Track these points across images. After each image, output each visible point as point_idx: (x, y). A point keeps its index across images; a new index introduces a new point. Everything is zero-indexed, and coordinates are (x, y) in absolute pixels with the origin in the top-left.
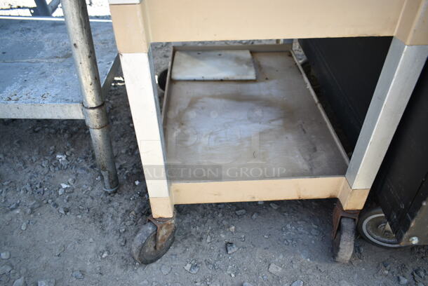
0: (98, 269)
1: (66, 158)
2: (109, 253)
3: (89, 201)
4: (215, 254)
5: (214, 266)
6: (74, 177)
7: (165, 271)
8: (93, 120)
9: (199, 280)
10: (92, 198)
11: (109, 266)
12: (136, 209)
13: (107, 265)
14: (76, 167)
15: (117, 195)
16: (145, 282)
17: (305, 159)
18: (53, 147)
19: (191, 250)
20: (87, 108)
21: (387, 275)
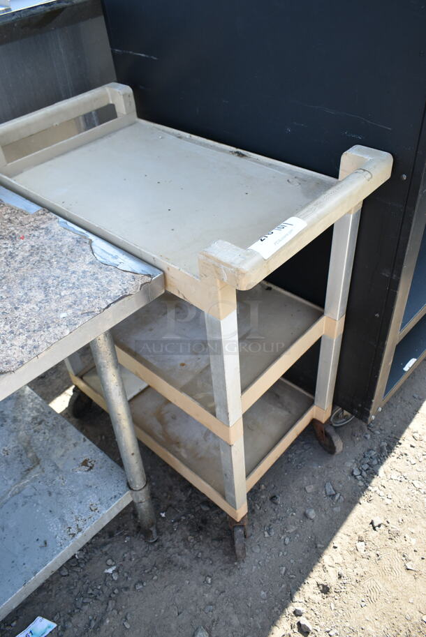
0: (217, 592)
2: (210, 577)
4: (271, 511)
5: (279, 519)
7: (257, 550)
9: (280, 535)
10: (146, 557)
11: (220, 583)
13: (218, 584)
16: (254, 567)
17: (279, 407)
21: (359, 440)
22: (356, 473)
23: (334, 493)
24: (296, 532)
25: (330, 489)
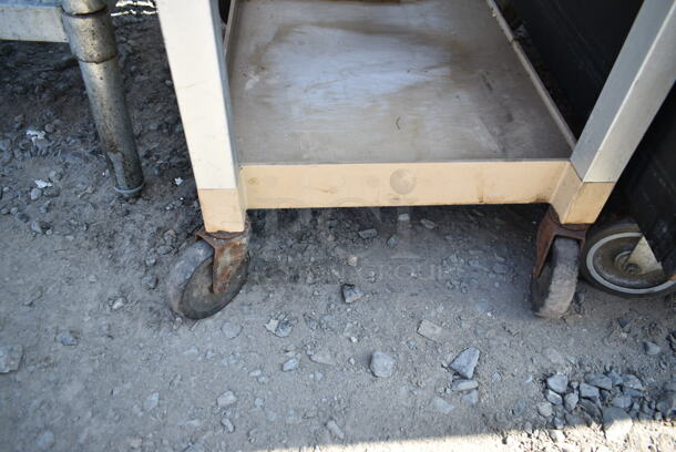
0: (105, 328)
1: (45, 136)
2: (126, 302)
3: (88, 211)
4: (322, 304)
5: (320, 324)
6: (60, 170)
7: (230, 333)
8: (86, 43)
9: (292, 347)
10: (95, 207)
11: (125, 323)
12: (176, 226)
13: (122, 320)
14: (64, 151)
15: (140, 201)
16: (194, 350)
17: (493, 134)
18: (20, 116)
19: (277, 296)
20: (70, 15)
21: (624, 341)
22: (556, 383)
23: (470, 374)
24: (324, 367)
25: (468, 362)
